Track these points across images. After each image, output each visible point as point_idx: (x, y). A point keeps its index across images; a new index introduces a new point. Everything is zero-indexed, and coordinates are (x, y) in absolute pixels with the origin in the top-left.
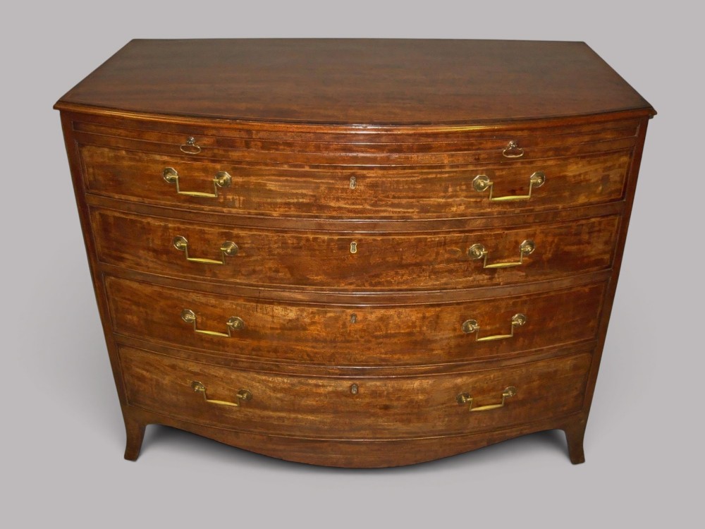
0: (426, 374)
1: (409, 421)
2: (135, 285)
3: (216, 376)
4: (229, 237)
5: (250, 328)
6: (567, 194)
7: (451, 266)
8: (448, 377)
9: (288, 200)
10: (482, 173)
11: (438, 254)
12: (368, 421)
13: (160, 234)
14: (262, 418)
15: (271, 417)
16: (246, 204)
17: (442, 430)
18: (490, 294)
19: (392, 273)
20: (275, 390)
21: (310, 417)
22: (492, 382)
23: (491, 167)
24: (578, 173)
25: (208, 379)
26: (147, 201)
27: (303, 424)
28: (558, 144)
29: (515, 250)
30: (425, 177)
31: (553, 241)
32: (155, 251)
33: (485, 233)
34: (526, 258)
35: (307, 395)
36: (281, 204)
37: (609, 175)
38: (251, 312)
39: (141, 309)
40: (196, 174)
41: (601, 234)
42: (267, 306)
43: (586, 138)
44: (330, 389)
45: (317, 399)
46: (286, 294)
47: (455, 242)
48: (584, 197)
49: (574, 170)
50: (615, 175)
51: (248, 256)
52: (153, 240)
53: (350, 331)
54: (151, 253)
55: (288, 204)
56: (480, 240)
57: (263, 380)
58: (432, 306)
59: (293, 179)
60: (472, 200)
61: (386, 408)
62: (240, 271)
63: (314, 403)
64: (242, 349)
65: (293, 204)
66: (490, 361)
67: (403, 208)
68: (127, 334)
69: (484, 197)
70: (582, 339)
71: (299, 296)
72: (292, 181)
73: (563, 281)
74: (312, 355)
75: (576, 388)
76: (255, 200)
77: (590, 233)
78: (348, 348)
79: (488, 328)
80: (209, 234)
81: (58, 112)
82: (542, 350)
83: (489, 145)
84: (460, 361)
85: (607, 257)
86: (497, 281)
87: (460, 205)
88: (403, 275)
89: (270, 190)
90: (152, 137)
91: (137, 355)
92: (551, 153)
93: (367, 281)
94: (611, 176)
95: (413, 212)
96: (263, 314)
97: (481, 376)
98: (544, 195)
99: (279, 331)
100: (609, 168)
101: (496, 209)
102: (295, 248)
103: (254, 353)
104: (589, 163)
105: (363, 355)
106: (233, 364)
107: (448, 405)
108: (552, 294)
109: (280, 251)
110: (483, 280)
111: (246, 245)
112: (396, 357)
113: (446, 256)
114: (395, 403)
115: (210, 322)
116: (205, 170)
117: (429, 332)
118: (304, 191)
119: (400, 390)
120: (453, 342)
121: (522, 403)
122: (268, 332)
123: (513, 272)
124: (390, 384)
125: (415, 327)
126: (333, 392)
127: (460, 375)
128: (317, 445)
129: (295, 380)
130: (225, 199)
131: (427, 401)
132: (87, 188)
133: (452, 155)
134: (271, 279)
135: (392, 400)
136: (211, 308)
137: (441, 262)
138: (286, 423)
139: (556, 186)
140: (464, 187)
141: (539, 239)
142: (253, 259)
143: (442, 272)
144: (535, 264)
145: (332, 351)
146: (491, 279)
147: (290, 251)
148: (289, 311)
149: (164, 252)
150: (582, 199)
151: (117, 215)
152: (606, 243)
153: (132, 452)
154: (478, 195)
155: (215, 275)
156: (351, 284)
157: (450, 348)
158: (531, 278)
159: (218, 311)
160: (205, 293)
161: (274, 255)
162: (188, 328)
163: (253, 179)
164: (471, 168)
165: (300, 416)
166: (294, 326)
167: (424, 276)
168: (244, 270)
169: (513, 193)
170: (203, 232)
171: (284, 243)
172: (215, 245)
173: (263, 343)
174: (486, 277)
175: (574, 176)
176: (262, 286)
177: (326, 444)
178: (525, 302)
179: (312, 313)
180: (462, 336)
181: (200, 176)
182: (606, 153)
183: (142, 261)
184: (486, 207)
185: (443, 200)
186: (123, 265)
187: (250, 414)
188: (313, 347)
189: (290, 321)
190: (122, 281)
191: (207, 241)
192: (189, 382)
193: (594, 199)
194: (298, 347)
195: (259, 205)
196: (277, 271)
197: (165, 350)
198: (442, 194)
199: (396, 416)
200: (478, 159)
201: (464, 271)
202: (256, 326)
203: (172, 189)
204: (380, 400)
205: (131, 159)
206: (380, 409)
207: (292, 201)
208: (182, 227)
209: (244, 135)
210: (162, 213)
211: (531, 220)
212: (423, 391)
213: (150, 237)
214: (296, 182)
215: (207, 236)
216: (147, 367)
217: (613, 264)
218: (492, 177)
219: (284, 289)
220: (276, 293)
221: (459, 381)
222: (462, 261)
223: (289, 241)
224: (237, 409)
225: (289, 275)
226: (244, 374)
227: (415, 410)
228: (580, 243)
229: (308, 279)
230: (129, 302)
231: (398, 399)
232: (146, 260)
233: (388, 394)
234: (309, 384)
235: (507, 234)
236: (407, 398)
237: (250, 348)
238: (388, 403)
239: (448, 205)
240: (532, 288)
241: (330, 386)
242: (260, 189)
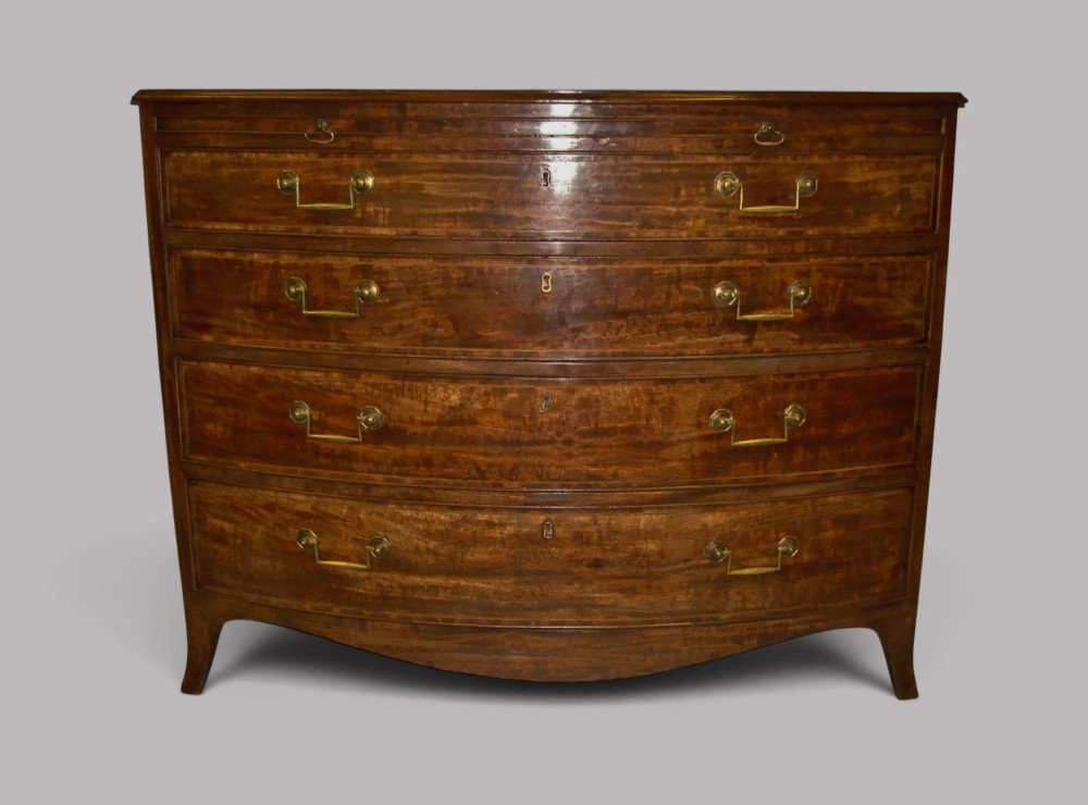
0: (657, 504)
1: (631, 591)
2: (224, 369)
3: (336, 517)
4: (366, 274)
5: (391, 425)
6: (850, 211)
7: (691, 316)
8: (691, 510)
9: (453, 210)
10: (727, 170)
11: (669, 295)
12: (570, 591)
13: (266, 278)
14: (404, 588)
15: (415, 588)
16: (393, 221)
17: (685, 612)
18: (750, 367)
19: (604, 325)
20: (428, 535)
21: (480, 584)
22: (761, 524)
23: (739, 159)
24: (863, 180)
25: (318, 519)
26: (251, 228)
27: (468, 597)
28: (830, 132)
29: (781, 301)
30: (647, 171)
31: (836, 287)
32: (256, 306)
33: (735, 263)
34: (799, 311)
35: (475, 541)
36: (443, 215)
37: (908, 189)
38: (394, 397)
39: (231, 411)
40: (326, 177)
41: (907, 284)
42: (419, 384)
43: (871, 128)
44: (510, 529)
45: (491, 549)
46: (447, 364)
47: (693, 277)
48: (875, 220)
49: (858, 174)
50: (917, 190)
51: (393, 303)
52: (256, 289)
53: (542, 423)
54: (252, 311)
55: (452, 216)
56: (730, 276)
57: (408, 519)
58: (663, 381)
59: (462, 176)
60: (715, 210)
61: (597, 564)
62: (380, 329)
63: (486, 557)
64: (377, 464)
65: (462, 215)
66: (756, 487)
67: (617, 220)
68: (204, 459)
69: (732, 206)
70: (895, 464)
71: (461, 366)
72: (459, 180)
73: (857, 356)
74: (484, 468)
75: (893, 554)
76: (408, 211)
77: (890, 279)
78: (538, 454)
79: (750, 426)
80: (337, 270)
81: (136, 108)
82: (833, 474)
83: (735, 127)
84: (709, 483)
85: (918, 323)
86: (758, 344)
87: (698, 217)
88: (619, 329)
89: (429, 195)
90: (265, 127)
91: (215, 493)
92: (822, 145)
93: (566, 339)
94: (913, 192)
95: (632, 227)
96: (412, 398)
97: (742, 513)
98: (818, 209)
99: (435, 428)
100: (907, 179)
101: (751, 227)
102: (461, 285)
103: (396, 469)
104: (879, 166)
105: (561, 467)
106: (366, 494)
107: (694, 562)
108: (842, 375)
109: (440, 291)
110: (738, 342)
111: (391, 285)
112: (610, 470)
113: (682, 299)
114: (611, 557)
115: (331, 420)
116: (338, 170)
117: (660, 426)
118: (476, 194)
119: (617, 532)
120: (697, 448)
121: (807, 569)
122: (419, 429)
123: (781, 332)
124: (603, 519)
125: (639, 418)
126: (516, 535)
127: (711, 508)
128: (488, 636)
129: (458, 515)
130: (364, 212)
131: (661, 554)
132: (167, 219)
133: (684, 140)
134: (426, 339)
135: (606, 551)
136: (334, 395)
137: (676, 309)
138: (442, 596)
139: (832, 200)
140: (703, 190)
141: (816, 278)
142: (400, 306)
143: (677, 326)
144: (813, 322)
145: (515, 460)
146: (749, 341)
147: (454, 291)
148: (450, 392)
149: (271, 307)
150: (873, 223)
151: (206, 254)
152: (917, 299)
153: (194, 682)
154: (725, 203)
155: (343, 338)
156: (543, 344)
157: (693, 458)
158: (808, 347)
159: (345, 399)
160: (327, 368)
161: (431, 298)
162: (296, 433)
163: (405, 179)
164: (711, 159)
165: (463, 583)
166: (456, 418)
167: (650, 332)
168: (387, 327)
169: (773, 202)
170: (328, 267)
171: (447, 278)
172: (346, 287)
173: (412, 451)
174: (741, 337)
175: (860, 184)
176: (413, 352)
177: (503, 635)
178: (801, 386)
179: (486, 394)
180: (709, 438)
181: (331, 179)
182: (903, 154)
183: (238, 327)
184: (735, 224)
185: (673, 209)
186: (208, 338)
187: (386, 584)
188: (486, 454)
189: (451, 408)
190: (204, 365)
191: (334, 283)
192: (294, 531)
193: (892, 226)
194: (462, 455)
195: (413, 220)
196: (435, 325)
197: (261, 480)
198: (672, 199)
199: (613, 582)
200: (721, 147)
201: (708, 325)
202: (401, 421)
203: (289, 204)
204: (587, 550)
205: (234, 165)
206: (589, 566)
207: (459, 210)
208: (301, 262)
209: (396, 113)
210: (271, 244)
211: (799, 247)
212: (652, 534)
213: (254, 283)
214: (465, 180)
215: (335, 274)
216: (231, 515)
217: (930, 336)
218: (742, 176)
219: (443, 356)
220: (433, 362)
221: (710, 519)
222: (705, 309)
223: (454, 276)
224: (366, 574)
225: (451, 332)
226: (378, 509)
227: (643, 572)
228: (876, 293)
229: (479, 337)
230: (211, 401)
231: (615, 549)
232: (243, 323)
233: (600, 538)
234: (478, 523)
235: (767, 269)
236: (630, 548)
237: (390, 461)
238: (599, 556)
239: (680, 217)
240: (813, 362)
241: (512, 525)
242: (415, 193)
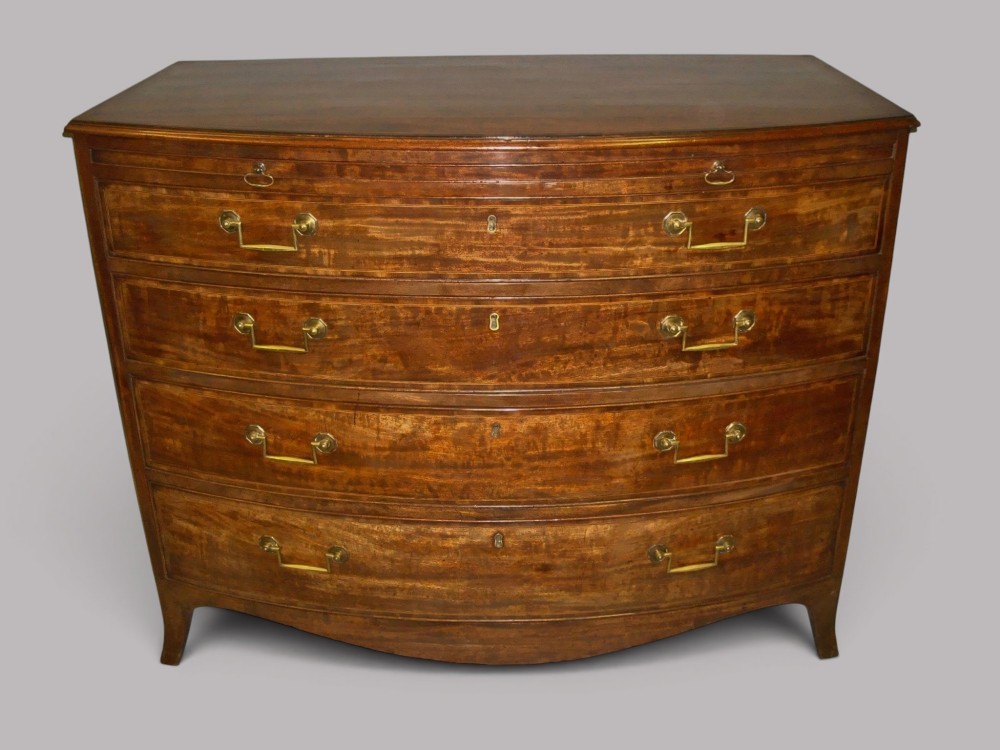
0: (602, 516)
1: (579, 590)
2: (179, 392)
3: (296, 527)
4: (314, 311)
5: (344, 449)
6: (798, 241)
7: (636, 349)
8: (635, 520)
9: (398, 253)
10: (676, 210)
11: (615, 330)
12: (519, 591)
13: (214, 311)
14: (364, 588)
15: (373, 588)
16: (338, 262)
17: (628, 604)
18: (693, 392)
19: (552, 359)
20: (383, 544)
21: (434, 586)
22: (699, 528)
23: (689, 199)
24: (812, 210)
25: (283, 531)
26: (195, 262)
27: (424, 597)
28: (782, 166)
29: (726, 326)
30: (595, 213)
31: (781, 313)
32: (206, 337)
33: (682, 298)
34: (743, 338)
35: (429, 550)
36: (389, 258)
37: (856, 215)
38: (346, 424)
39: (187, 428)
40: (268, 218)
41: (849, 304)
42: (370, 414)
43: (823, 159)
44: (462, 541)
45: (445, 557)
46: (398, 396)
47: (642, 313)
48: (822, 247)
49: (807, 205)
50: (865, 215)
51: (342, 339)
52: (205, 321)
53: (491, 449)
54: (202, 341)
55: (399, 259)
56: (676, 310)
57: (365, 531)
58: (609, 409)
59: (407, 220)
60: (663, 248)
61: (545, 568)
62: (330, 363)
63: (440, 563)
64: (333, 482)
65: (408, 258)
66: (695, 496)
67: (564, 261)
68: (165, 468)
69: (680, 244)
70: (828, 464)
71: (416, 398)
72: (404, 224)
73: (795, 374)
74: (435, 488)
75: (822, 540)
76: (352, 253)
77: (833, 301)
78: (488, 476)
79: (692, 443)
80: (284, 307)
81: (69, 141)
82: (769, 479)
83: (685, 166)
84: (651, 495)
85: (858, 338)
86: (701, 371)
87: (646, 256)
88: (566, 363)
89: (374, 239)
90: (203, 165)
91: (180, 500)
92: (773, 180)
93: (514, 373)
94: (860, 217)
95: (579, 268)
96: (364, 427)
97: (683, 519)
98: (766, 241)
99: (387, 453)
100: (856, 205)
101: (699, 263)
102: (409, 324)
103: (351, 488)
104: (828, 195)
105: (510, 486)
106: (321, 507)
107: (637, 563)
108: (783, 392)
109: (388, 329)
110: (682, 370)
111: (340, 323)
112: (558, 489)
113: (629, 333)
114: (559, 562)
115: (288, 444)
116: (280, 211)
117: (606, 449)
118: (422, 238)
119: (565, 541)
120: (641, 466)
121: (744, 561)
122: (372, 454)
123: (725, 359)
124: (550, 531)
125: (586, 442)
126: (467, 546)
127: (653, 517)
128: (444, 629)
129: (412, 529)
130: (308, 253)
131: (605, 558)
132: (111, 248)
133: (634, 182)
134: (375, 373)
135: (553, 557)
136: (288, 421)
137: (622, 343)
138: (399, 596)
139: (782, 229)
140: (651, 229)
141: (761, 307)
142: (348, 343)
143: (623, 358)
144: (756, 347)
145: (466, 481)
146: (693, 369)
147: (402, 329)
148: (401, 421)
149: (221, 339)
150: (820, 250)
151: (154, 285)
152: (857, 317)
153: (172, 653)
154: (671, 242)
155: (294, 370)
156: (491, 377)
157: (637, 474)
158: (751, 368)
159: (298, 425)
160: (280, 397)
161: (378, 336)
162: (254, 453)
163: (348, 222)
164: (660, 200)
165: (419, 585)
166: (409, 445)
167: (597, 364)
168: (336, 361)
169: (721, 238)
170: (276, 305)
171: (394, 317)
172: (294, 323)
173: (365, 473)
174: (686, 365)
175: (808, 215)
176: (363, 385)
177: (457, 628)
178: (743, 405)
179: (436, 423)
180: (653, 457)
181: (273, 220)
182: (852, 181)
183: (190, 355)
184: (683, 260)
185: (621, 249)
186: (161, 362)
187: (346, 585)
188: (437, 476)
189: (403, 435)
190: (159, 387)
191: (283, 319)
192: (256, 537)
193: (838, 250)
194: (415, 477)
195: (358, 262)
196: (384, 360)
197: (222, 492)
198: (621, 240)
199: (560, 582)
200: (670, 187)
201: (654, 356)
202: (353, 446)
203: (234, 243)
204: (535, 556)
205: (173, 201)
206: (537, 570)
207: (405, 253)
208: (248, 298)
209: (336, 157)
210: (216, 280)
211: (746, 279)
212: (598, 541)
213: (201, 316)
214: (410, 224)
215: (282, 311)
216: (194, 518)
217: (868, 349)
218: (690, 215)
219: (394, 388)
220: (383, 394)
221: (651, 526)
222: (651, 341)
223: (402, 315)
224: (328, 576)
225: (401, 367)
226: (336, 521)
227: (587, 573)
228: (819, 315)
229: (430, 372)
230: (169, 418)
231: (563, 555)
232: (194, 351)
233: (548, 546)
234: (432, 535)
235: (714, 301)
236: (576, 554)
237: (345, 481)
238: (547, 561)
239: (628, 256)
240: (754, 384)
241: (462, 536)
242: (360, 236)
